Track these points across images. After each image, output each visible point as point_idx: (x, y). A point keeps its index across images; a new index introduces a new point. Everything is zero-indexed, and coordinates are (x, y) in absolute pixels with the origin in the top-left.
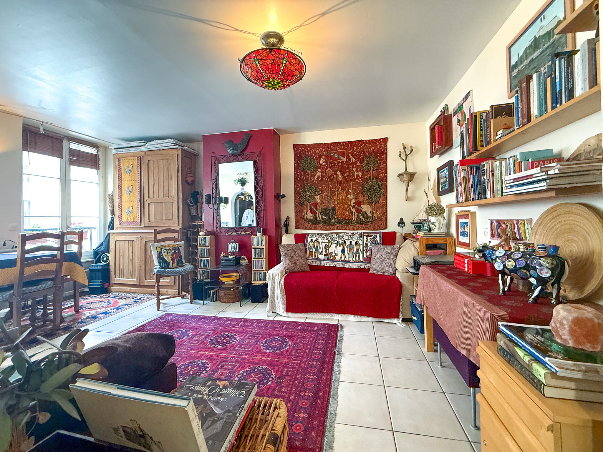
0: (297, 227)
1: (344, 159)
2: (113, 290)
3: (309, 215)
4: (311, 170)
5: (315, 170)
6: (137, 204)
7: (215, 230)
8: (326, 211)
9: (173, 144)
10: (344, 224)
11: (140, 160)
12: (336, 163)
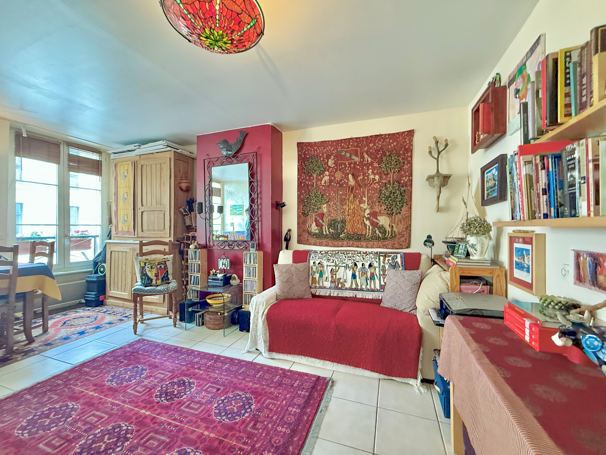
0: (299, 242)
1: (357, 159)
2: (108, 304)
3: (314, 228)
4: (317, 174)
5: (322, 173)
6: (131, 213)
7: (208, 243)
8: (334, 224)
9: (165, 147)
10: (356, 239)
11: (135, 165)
12: (347, 164)
